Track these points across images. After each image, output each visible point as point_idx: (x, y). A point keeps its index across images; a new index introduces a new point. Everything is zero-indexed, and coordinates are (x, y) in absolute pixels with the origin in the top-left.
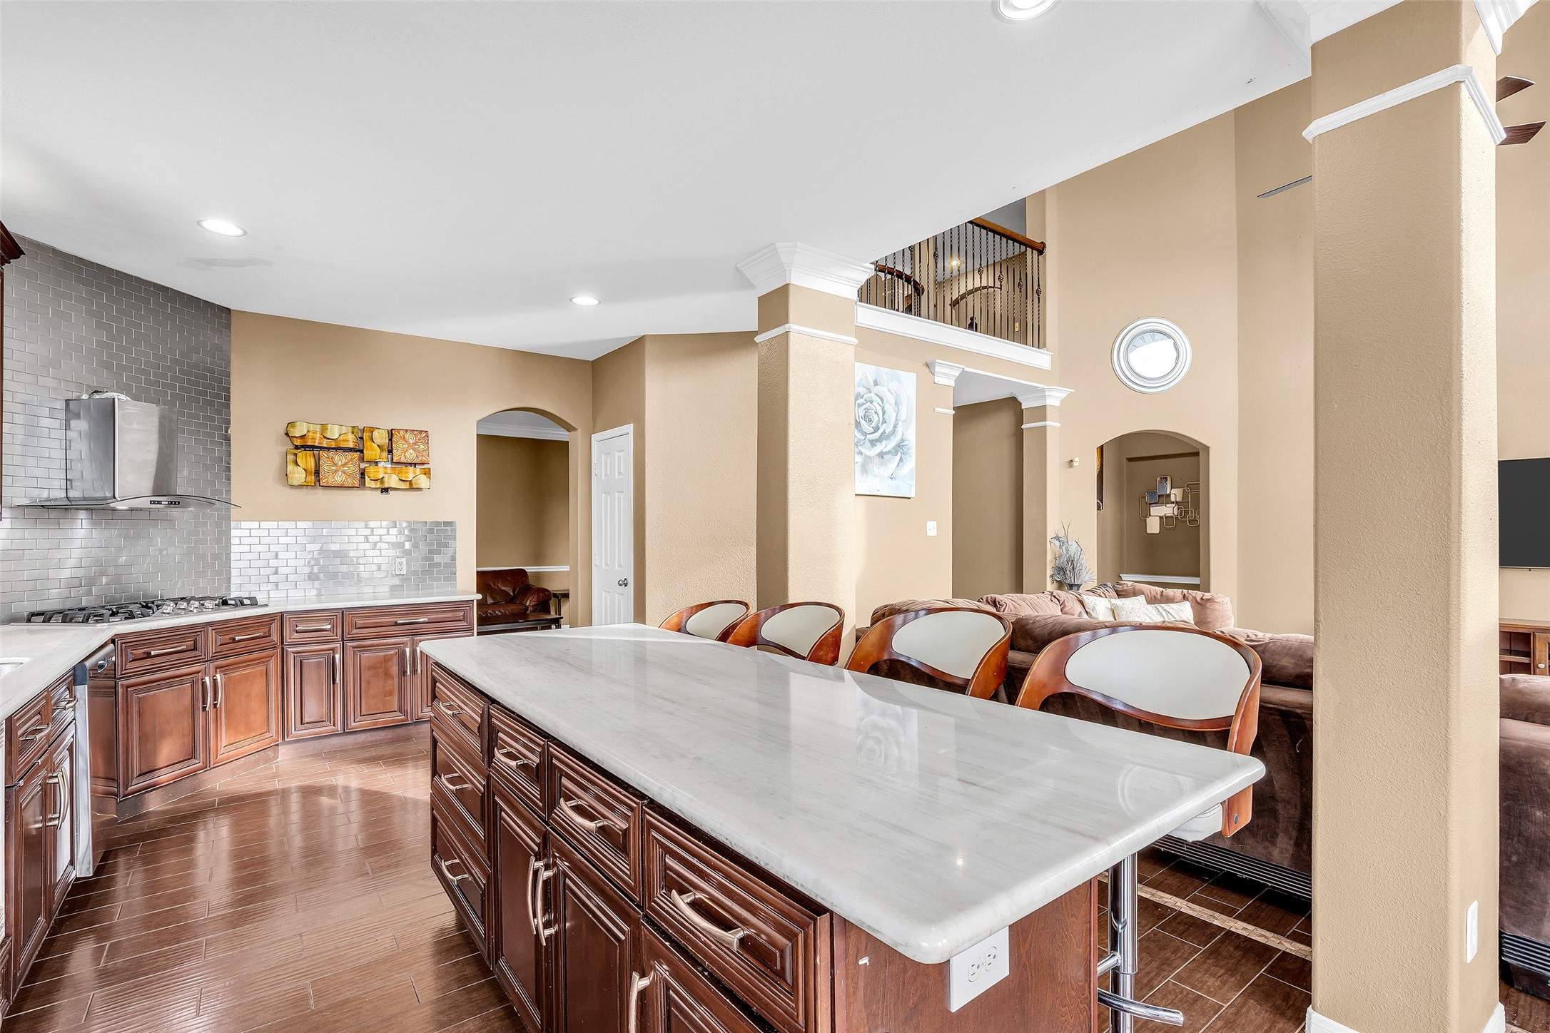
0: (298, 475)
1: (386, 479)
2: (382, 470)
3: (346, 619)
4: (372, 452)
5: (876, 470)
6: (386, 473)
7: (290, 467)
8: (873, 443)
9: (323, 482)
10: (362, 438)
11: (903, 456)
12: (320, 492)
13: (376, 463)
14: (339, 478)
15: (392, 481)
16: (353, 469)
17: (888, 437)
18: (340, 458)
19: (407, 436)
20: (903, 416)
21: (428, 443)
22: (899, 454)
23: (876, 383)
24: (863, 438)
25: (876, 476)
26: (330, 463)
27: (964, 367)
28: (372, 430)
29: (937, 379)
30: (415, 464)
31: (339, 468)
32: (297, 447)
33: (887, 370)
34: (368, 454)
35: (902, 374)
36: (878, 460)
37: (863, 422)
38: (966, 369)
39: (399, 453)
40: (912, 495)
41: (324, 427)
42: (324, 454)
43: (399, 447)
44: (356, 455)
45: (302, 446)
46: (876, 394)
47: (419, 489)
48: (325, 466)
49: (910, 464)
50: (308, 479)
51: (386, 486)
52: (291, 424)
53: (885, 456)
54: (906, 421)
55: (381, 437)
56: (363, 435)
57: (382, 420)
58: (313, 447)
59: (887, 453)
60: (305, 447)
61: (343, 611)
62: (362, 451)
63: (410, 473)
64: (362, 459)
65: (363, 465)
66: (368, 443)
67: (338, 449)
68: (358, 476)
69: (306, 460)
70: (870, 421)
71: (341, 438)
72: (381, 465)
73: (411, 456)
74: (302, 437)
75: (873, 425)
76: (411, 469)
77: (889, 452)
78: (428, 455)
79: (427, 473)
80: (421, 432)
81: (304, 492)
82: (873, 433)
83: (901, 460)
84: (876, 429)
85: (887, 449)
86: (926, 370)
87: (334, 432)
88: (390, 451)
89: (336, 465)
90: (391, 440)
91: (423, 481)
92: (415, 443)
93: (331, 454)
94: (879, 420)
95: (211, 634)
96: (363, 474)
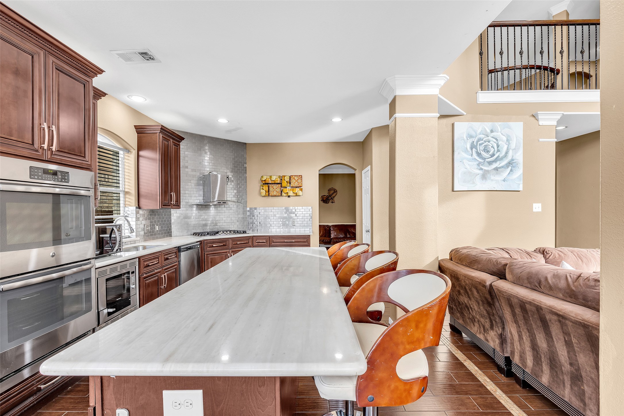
0: (263, 192)
1: (289, 193)
2: (288, 190)
3: (270, 239)
4: (284, 184)
5: (492, 177)
6: (289, 191)
7: (262, 191)
8: (490, 163)
9: (270, 195)
10: (282, 179)
11: (513, 169)
12: (270, 198)
13: (286, 187)
14: (275, 193)
15: (291, 193)
16: (279, 190)
17: (502, 159)
18: (275, 186)
19: (295, 178)
20: (513, 145)
21: (302, 179)
22: (510, 168)
23: (492, 131)
24: (483, 161)
25: (492, 180)
26: (272, 188)
27: (563, 112)
28: (284, 176)
29: (541, 123)
30: (298, 187)
31: (275, 189)
32: (264, 184)
33: (500, 123)
34: (283, 185)
35: (511, 124)
36: (494, 172)
37: (483, 153)
38: (565, 113)
39: (293, 183)
40: (521, 188)
41: (271, 177)
42: (270, 185)
43: (293, 181)
44: (280, 185)
45: (265, 183)
46: (492, 137)
47: (300, 196)
48: (271, 189)
49: (519, 172)
50: (266, 194)
51: (289, 195)
52: (262, 177)
53: (499, 170)
54: (515, 149)
55: (287, 179)
56: (282, 178)
57: (287, 172)
58: (268, 184)
59: (500, 168)
60: (266, 183)
61: (269, 237)
62: (281, 184)
63: (297, 190)
64: (281, 186)
65: (282, 188)
66: (283, 181)
67: (275, 183)
68: (280, 192)
69: (266, 188)
70: (488, 152)
71: (276, 180)
72: (288, 188)
73: (296, 184)
74: (265, 180)
75: (490, 153)
76: (297, 189)
77: (502, 167)
78: (302, 184)
79: (301, 190)
80: (300, 176)
81: (266, 198)
82: (490, 158)
83: (511, 170)
84: (493, 155)
85: (501, 165)
86: (533, 119)
87: (274, 178)
88: (290, 183)
89: (274, 189)
90: (290, 179)
91: (300, 193)
92: (298, 180)
93: (273, 185)
94: (494, 150)
95: (230, 241)
96: (282, 191)
